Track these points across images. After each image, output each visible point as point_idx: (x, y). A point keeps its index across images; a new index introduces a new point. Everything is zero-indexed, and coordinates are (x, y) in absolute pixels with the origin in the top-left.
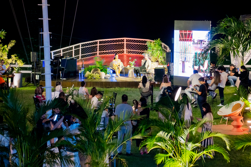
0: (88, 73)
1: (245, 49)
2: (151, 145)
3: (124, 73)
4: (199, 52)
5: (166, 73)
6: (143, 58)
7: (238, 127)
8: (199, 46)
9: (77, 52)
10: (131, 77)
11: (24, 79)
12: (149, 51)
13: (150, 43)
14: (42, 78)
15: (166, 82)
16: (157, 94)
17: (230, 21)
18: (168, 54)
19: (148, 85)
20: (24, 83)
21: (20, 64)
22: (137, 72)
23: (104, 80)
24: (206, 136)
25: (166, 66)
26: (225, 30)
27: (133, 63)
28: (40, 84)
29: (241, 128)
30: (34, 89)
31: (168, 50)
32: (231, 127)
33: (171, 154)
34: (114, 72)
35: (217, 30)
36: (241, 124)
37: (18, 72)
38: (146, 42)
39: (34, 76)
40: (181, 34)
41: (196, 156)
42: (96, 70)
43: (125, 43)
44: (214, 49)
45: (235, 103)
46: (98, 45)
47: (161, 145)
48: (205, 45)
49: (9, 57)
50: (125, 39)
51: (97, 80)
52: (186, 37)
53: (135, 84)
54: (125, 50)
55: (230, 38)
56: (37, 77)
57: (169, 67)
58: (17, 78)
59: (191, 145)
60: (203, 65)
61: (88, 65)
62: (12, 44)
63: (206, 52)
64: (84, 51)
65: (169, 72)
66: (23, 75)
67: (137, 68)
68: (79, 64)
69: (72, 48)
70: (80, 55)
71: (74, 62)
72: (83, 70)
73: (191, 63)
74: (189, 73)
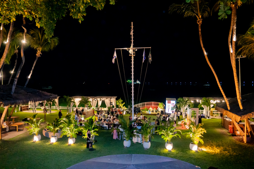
0: (143, 111)
1: (185, 106)
2: (160, 133)
3: (153, 111)
4: (173, 106)
5: (164, 112)
6: (158, 107)
7: (183, 127)
8: (173, 105)
9: (140, 106)
10: (154, 113)
11: (127, 112)
12: (159, 106)
13: (159, 103)
14: (131, 112)
15: (164, 114)
16: (162, 118)
17: (181, 99)
18: (164, 107)
19: (159, 115)
20: (127, 113)
21: (126, 108)
22: (156, 111)
23: (147, 113)
24: (175, 131)
25: (164, 110)
26: (179, 101)
27: (155, 109)
28: (131, 114)
29: (184, 128)
31: (164, 106)
32: (181, 127)
33: (166, 136)
34: (150, 111)
35: (177, 101)
36: (184, 126)
37: (125, 111)
38: (158, 103)
39: (129, 112)
40: (168, 102)
41: (172, 136)
42: (145, 110)
43: (153, 103)
44: (177, 106)
45: (182, 121)
46: (146, 104)
47: (163, 133)
48: (174, 104)
49: (123, 107)
50: (153, 102)
51: (145, 113)
52: (169, 102)
53: (155, 115)
54: (153, 105)
55: (180, 103)
56: (130, 112)
57: (165, 110)
58: (125, 112)
59: (171, 133)
60: (174, 110)
61: (143, 109)
62: (124, 103)
63: (174, 106)
64: (142, 105)
65: (165, 112)
66: (126, 111)
67: (156, 110)
68: (141, 109)
70: (141, 106)
71: (139, 108)
72: (142, 110)
73: (171, 109)
74: (170, 112)
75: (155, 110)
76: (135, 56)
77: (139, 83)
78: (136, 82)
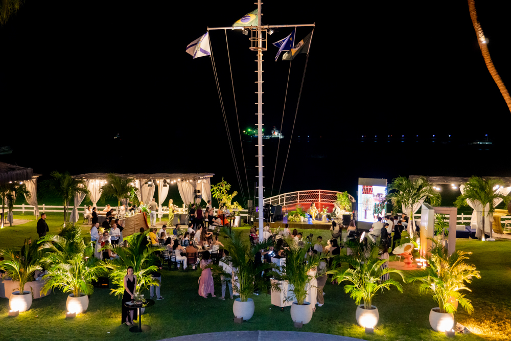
0: (290, 217)
1: (414, 202)
2: (341, 278)
3: (319, 218)
4: (378, 203)
5: (352, 218)
6: (333, 206)
7: (409, 263)
8: (378, 198)
9: (282, 201)
10: (324, 221)
11: (242, 221)
12: (339, 201)
13: (339, 195)
14: (256, 221)
15: (352, 225)
16: (345, 235)
17: (402, 180)
18: (353, 203)
19: (337, 228)
20: (242, 224)
21: (240, 209)
22: (329, 217)
23: (302, 223)
24: (384, 272)
25: (351, 213)
26: (398, 186)
27: (325, 210)
28: (255, 224)
29: (411, 265)
30: (249, 228)
31: (354, 200)
32: (403, 264)
33: (356, 286)
34: (311, 217)
35: (392, 187)
36: (412, 261)
37: (238, 215)
38: (336, 193)
39: (249, 218)
40: (364, 188)
41: (377, 287)
42: (296, 215)
43: (319, 194)
44: (390, 201)
45: (406, 245)
46: (299, 195)
47: (349, 278)
48: (383, 197)
49: (232, 204)
50: (320, 191)
51: (297, 223)
52: (367, 191)
53: (327, 227)
54: (319, 199)
55: (401, 193)
56: (252, 219)
57: (354, 214)
58: (237, 219)
59: (372, 279)
60: (381, 213)
61: (290, 211)
62: (235, 193)
63: (383, 202)
64: (287, 199)
65: (354, 218)
66: (242, 218)
67: (329, 213)
68: (284, 209)
69: (278, 197)
70: (285, 203)
71: (280, 207)
72: (286, 214)
73: (372, 211)
74: (371, 218)
75: (325, 213)
76: (266, 49)
77: (281, 137)
78: (271, 134)
